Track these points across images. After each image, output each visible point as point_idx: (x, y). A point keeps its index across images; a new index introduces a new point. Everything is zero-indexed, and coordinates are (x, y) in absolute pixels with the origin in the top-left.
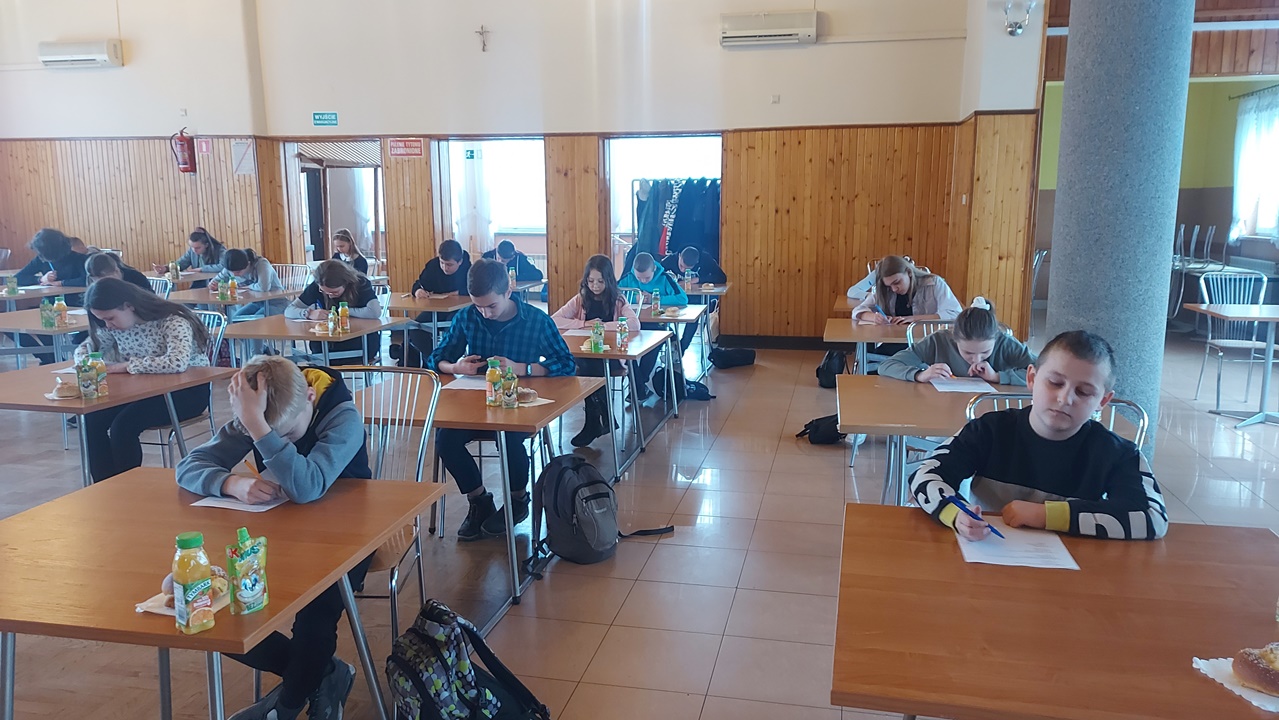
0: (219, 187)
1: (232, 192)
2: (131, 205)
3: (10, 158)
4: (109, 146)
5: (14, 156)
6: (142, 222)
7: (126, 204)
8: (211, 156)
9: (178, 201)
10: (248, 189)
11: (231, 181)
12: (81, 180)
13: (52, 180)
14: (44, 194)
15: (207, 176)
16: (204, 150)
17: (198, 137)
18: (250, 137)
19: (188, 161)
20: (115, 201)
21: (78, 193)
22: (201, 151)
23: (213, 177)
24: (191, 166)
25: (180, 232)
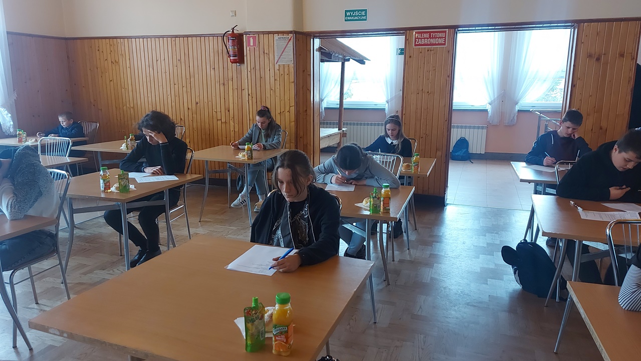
0: (263, 75)
1: (272, 79)
2: (189, 90)
3: (97, 52)
4: (173, 43)
5: (101, 50)
6: (197, 103)
7: (185, 89)
8: (257, 49)
9: (226, 87)
10: (286, 77)
11: (272, 71)
12: (151, 69)
13: (128, 70)
14: (122, 80)
15: (253, 66)
16: (252, 44)
17: (246, 33)
18: (291, 32)
19: (237, 54)
20: (176, 86)
21: (148, 79)
22: (249, 44)
23: (258, 67)
24: (239, 58)
25: (227, 111)
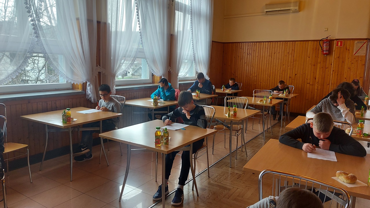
8: (342, 48)
10: (360, 62)
16: (339, 45)
17: (336, 39)
18: (366, 39)
25: (314, 79)
